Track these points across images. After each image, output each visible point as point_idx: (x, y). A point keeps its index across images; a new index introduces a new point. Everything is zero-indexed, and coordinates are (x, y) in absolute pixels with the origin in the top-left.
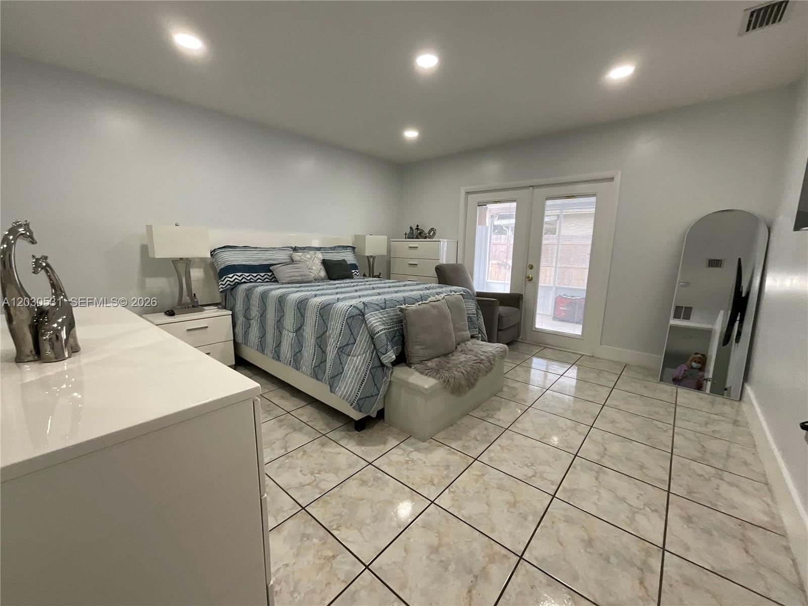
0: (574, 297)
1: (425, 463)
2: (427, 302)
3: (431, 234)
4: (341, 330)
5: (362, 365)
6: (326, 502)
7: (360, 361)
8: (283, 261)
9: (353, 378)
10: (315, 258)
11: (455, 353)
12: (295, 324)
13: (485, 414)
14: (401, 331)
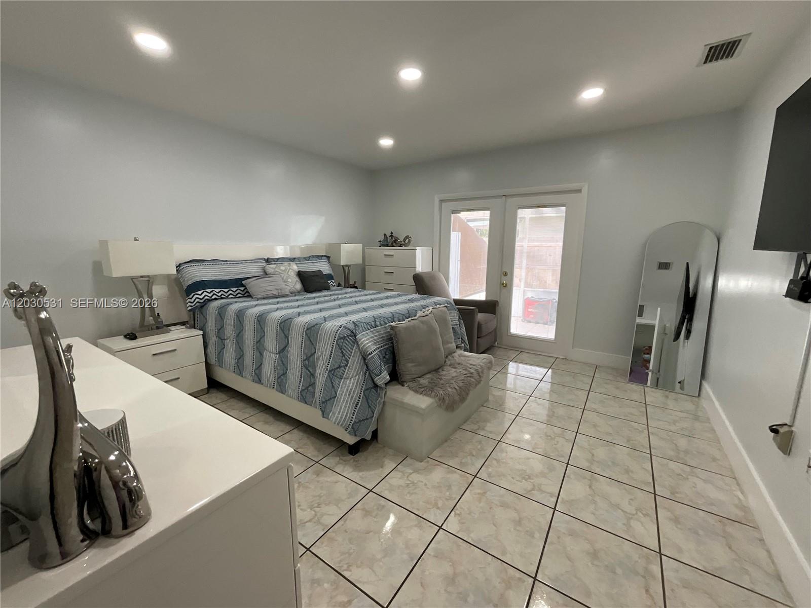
0: (541, 299)
1: (426, 485)
2: (416, 318)
3: (407, 241)
4: (332, 352)
5: (356, 388)
6: (332, 540)
7: (353, 384)
8: (257, 274)
9: (347, 402)
10: (290, 270)
11: (445, 367)
12: (278, 345)
13: (475, 427)
14: (391, 349)
